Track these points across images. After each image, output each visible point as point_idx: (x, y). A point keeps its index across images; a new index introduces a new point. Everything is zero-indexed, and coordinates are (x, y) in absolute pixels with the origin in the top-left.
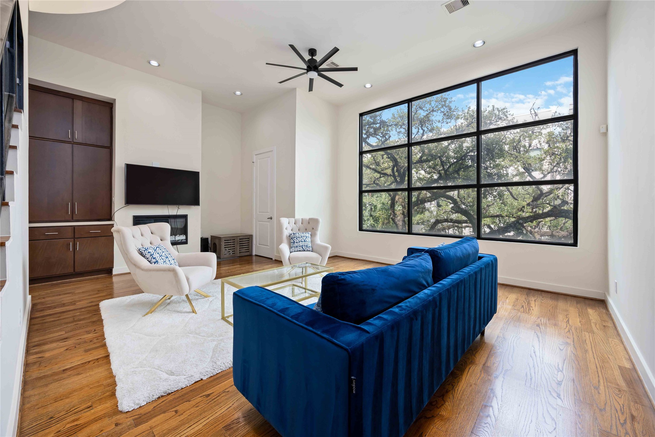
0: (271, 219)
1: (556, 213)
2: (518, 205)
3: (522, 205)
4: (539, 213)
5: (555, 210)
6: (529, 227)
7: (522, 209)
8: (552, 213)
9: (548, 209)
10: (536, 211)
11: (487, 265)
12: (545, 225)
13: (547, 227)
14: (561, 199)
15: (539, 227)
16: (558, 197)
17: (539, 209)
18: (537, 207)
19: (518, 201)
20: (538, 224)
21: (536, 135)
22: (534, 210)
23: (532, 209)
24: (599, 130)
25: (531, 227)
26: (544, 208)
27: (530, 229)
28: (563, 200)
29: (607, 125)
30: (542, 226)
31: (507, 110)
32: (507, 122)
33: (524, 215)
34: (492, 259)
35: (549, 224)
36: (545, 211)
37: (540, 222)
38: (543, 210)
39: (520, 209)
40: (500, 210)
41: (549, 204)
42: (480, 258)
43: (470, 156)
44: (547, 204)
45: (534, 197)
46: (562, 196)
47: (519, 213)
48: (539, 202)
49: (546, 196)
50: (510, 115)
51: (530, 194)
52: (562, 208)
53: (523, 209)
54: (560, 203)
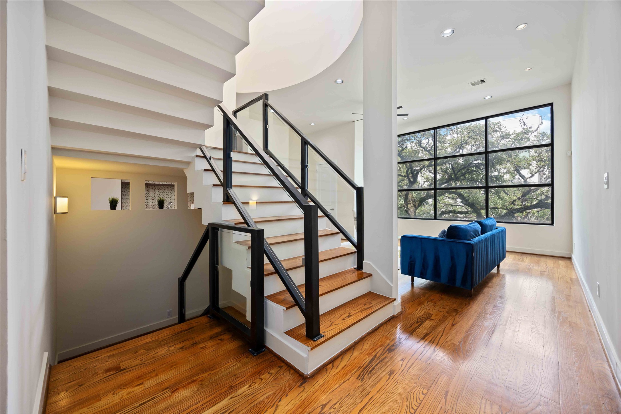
0: (333, 210)
1: (540, 205)
2: (510, 199)
3: (513, 199)
4: (528, 205)
5: (540, 203)
6: (519, 218)
7: (513, 203)
8: (538, 206)
9: (535, 202)
10: (525, 204)
11: (502, 231)
12: (533, 216)
13: (535, 218)
14: (545, 195)
15: (528, 217)
16: (543, 193)
17: (528, 202)
18: (526, 201)
19: (509, 196)
20: (527, 215)
21: (525, 141)
22: (524, 203)
23: (522, 202)
24: (567, 154)
25: (521, 217)
26: (532, 201)
27: (520, 219)
28: (547, 195)
29: (572, 152)
30: (530, 217)
31: (501, 124)
32: (501, 133)
33: (516, 207)
34: (504, 228)
35: (536, 214)
36: (533, 204)
37: (529, 213)
38: (531, 204)
39: (511, 203)
40: (493, 203)
41: (536, 198)
42: (497, 228)
43: (475, 163)
44: (535, 198)
45: (523, 193)
46: (546, 192)
47: (511, 206)
48: (528, 196)
49: (534, 192)
50: (503, 127)
51: (520, 190)
52: (546, 202)
53: (515, 202)
54: (545, 198)
